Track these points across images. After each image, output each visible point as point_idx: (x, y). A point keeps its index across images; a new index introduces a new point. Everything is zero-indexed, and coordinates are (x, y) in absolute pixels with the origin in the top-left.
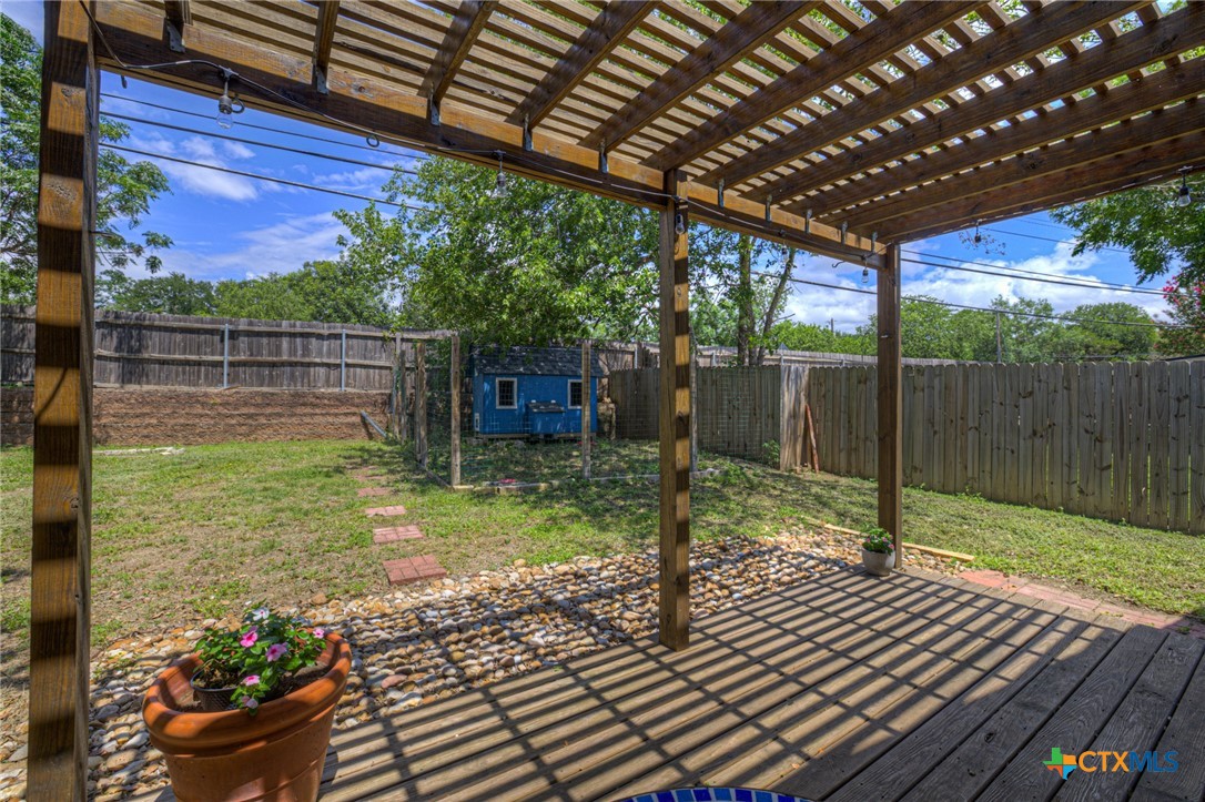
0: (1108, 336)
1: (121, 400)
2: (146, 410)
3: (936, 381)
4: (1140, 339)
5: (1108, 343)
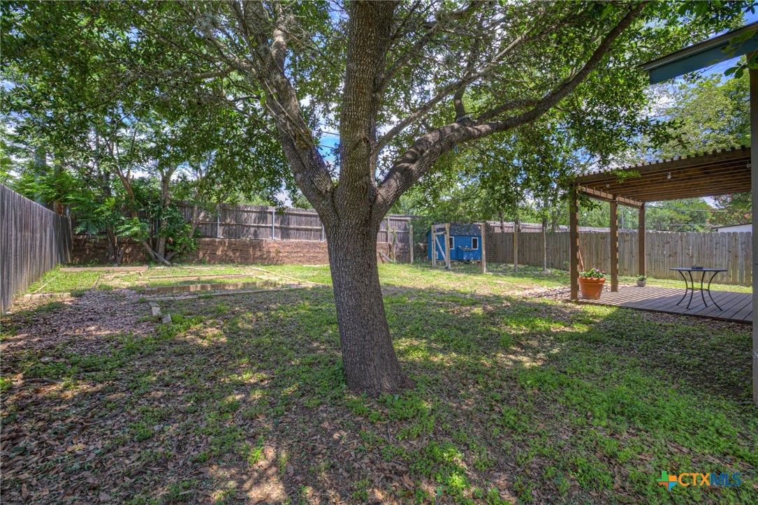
0: (683, 213)
1: (289, 246)
2: (299, 250)
3: (634, 238)
4: (701, 215)
5: (683, 217)
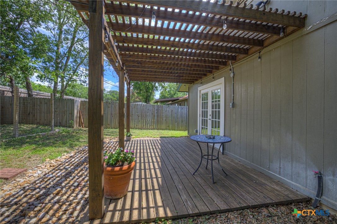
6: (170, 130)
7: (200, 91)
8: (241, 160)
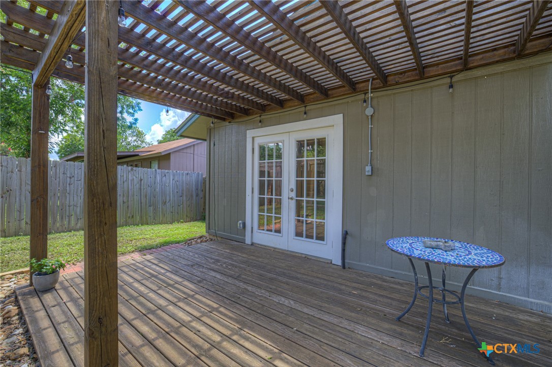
6: (138, 225)
7: (253, 138)
8: (396, 273)
